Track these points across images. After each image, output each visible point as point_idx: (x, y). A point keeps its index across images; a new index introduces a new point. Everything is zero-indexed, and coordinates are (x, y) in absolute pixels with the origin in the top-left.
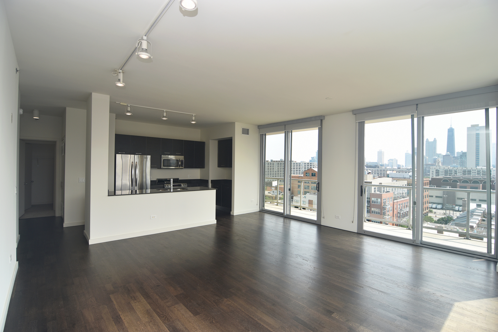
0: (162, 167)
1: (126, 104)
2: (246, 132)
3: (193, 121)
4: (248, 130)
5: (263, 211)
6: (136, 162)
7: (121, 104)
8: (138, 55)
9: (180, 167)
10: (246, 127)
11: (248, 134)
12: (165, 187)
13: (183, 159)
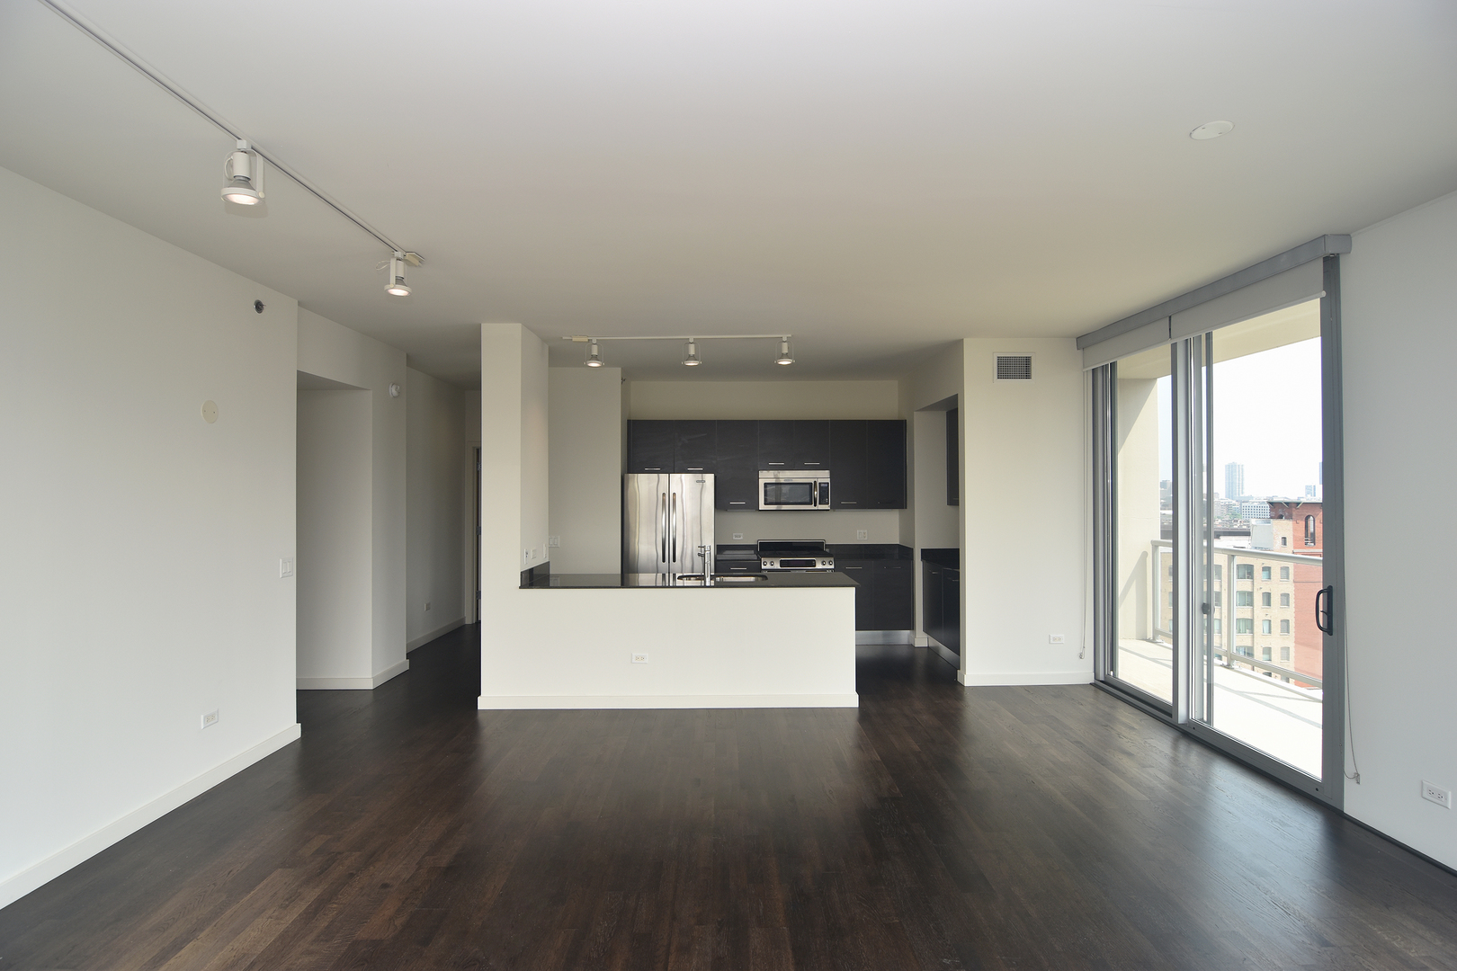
0: (762, 506)
1: (586, 339)
2: (1014, 368)
3: (783, 356)
4: (1028, 360)
5: (1109, 688)
6: (674, 494)
7: (574, 339)
8: (225, 197)
9: (820, 507)
10: (1014, 350)
11: (1028, 376)
12: (763, 567)
13: (828, 481)
